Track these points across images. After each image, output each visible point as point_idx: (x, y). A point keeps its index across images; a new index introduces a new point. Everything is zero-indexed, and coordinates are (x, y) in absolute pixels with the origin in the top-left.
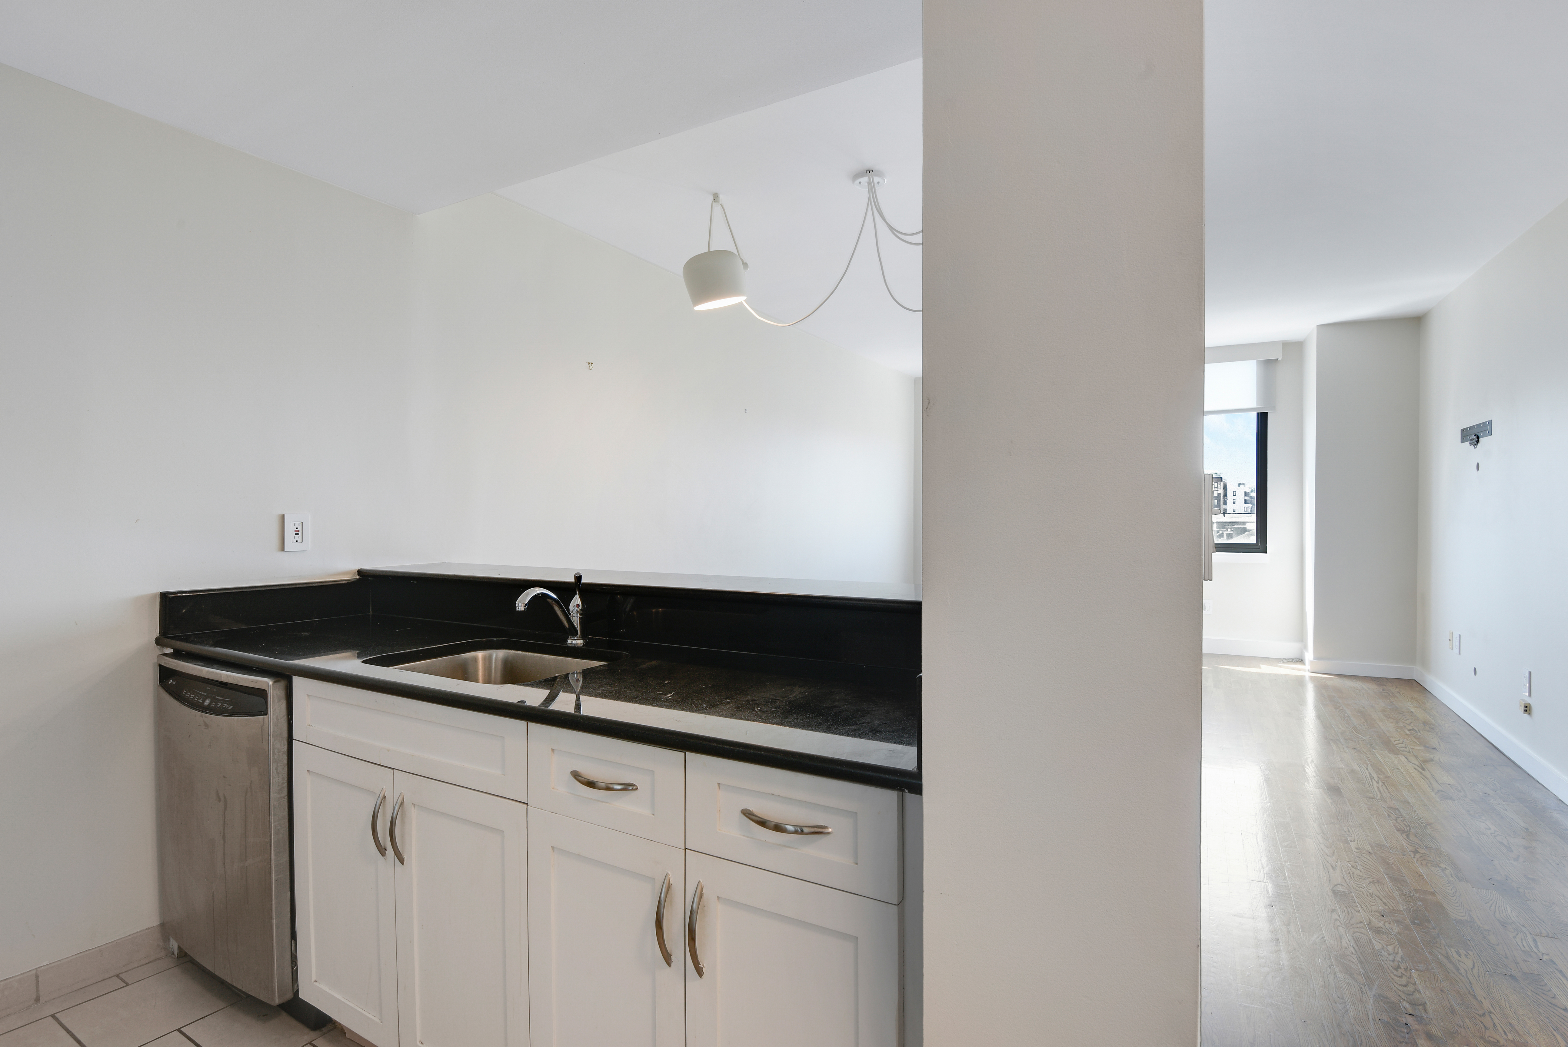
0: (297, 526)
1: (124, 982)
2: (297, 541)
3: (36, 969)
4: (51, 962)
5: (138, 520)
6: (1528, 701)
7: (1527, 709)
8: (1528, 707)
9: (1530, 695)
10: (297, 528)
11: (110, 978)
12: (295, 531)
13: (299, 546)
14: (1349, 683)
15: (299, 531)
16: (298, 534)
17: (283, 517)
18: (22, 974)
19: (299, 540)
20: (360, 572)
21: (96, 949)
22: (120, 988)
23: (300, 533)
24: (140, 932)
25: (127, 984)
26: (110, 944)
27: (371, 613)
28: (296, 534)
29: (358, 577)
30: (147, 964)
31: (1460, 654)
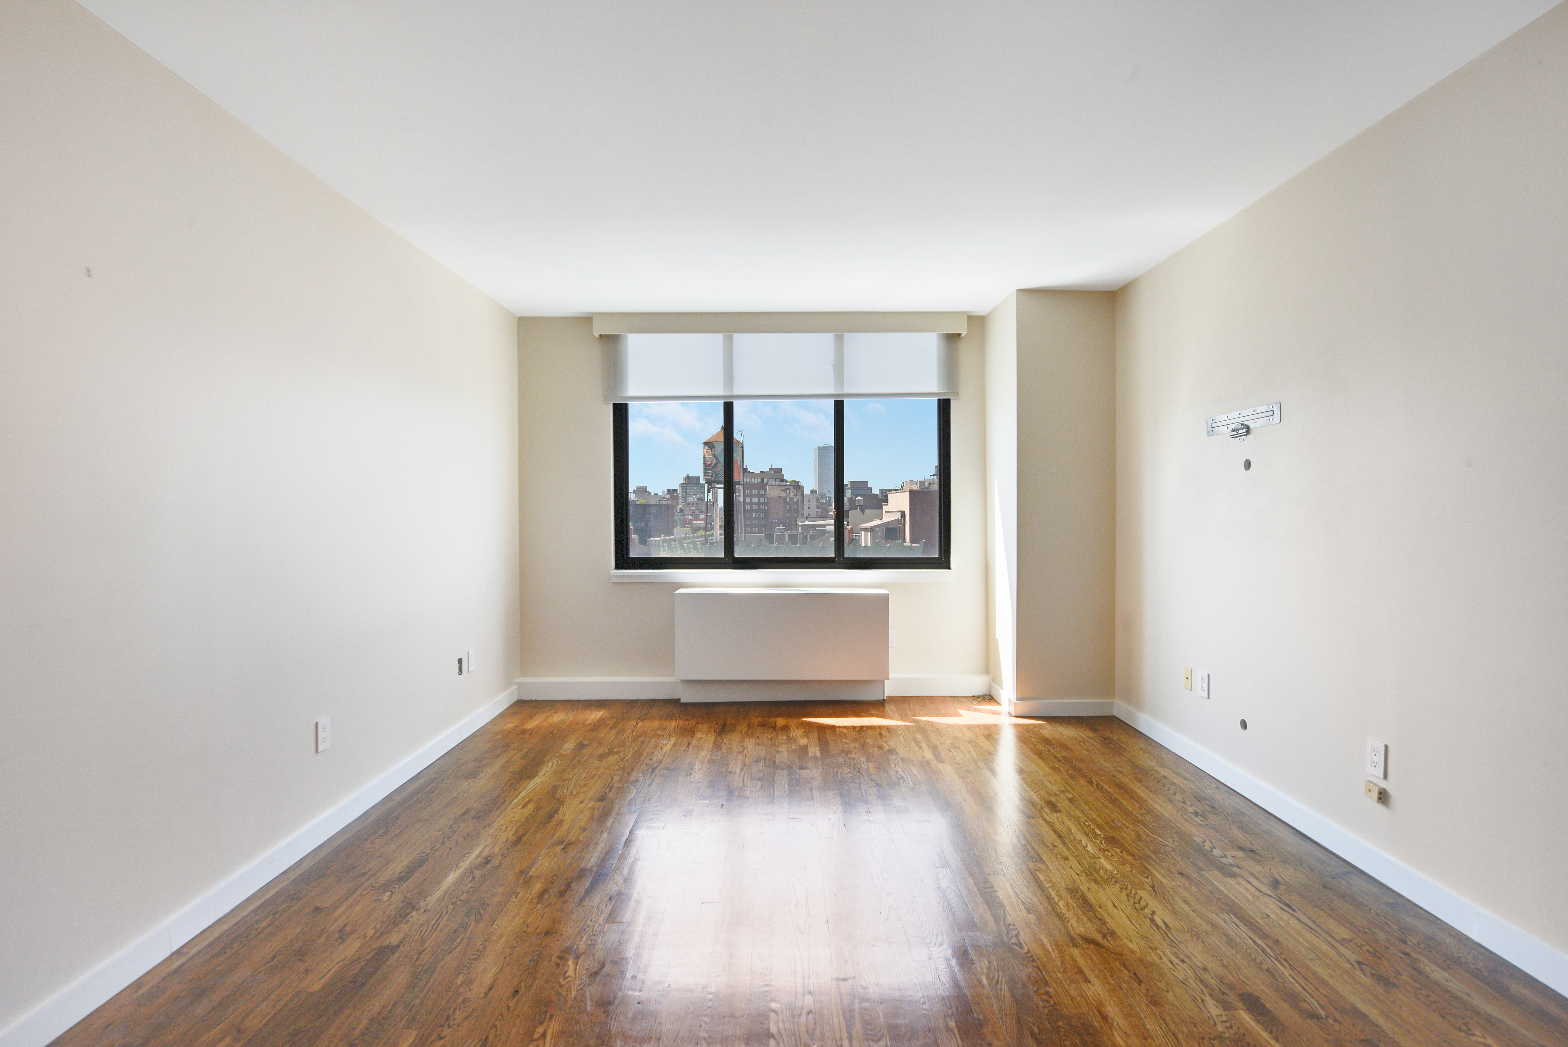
6: (1383, 784)
7: (1383, 797)
8: (1383, 794)
9: (1385, 777)
14: (1067, 733)
31: (1209, 698)
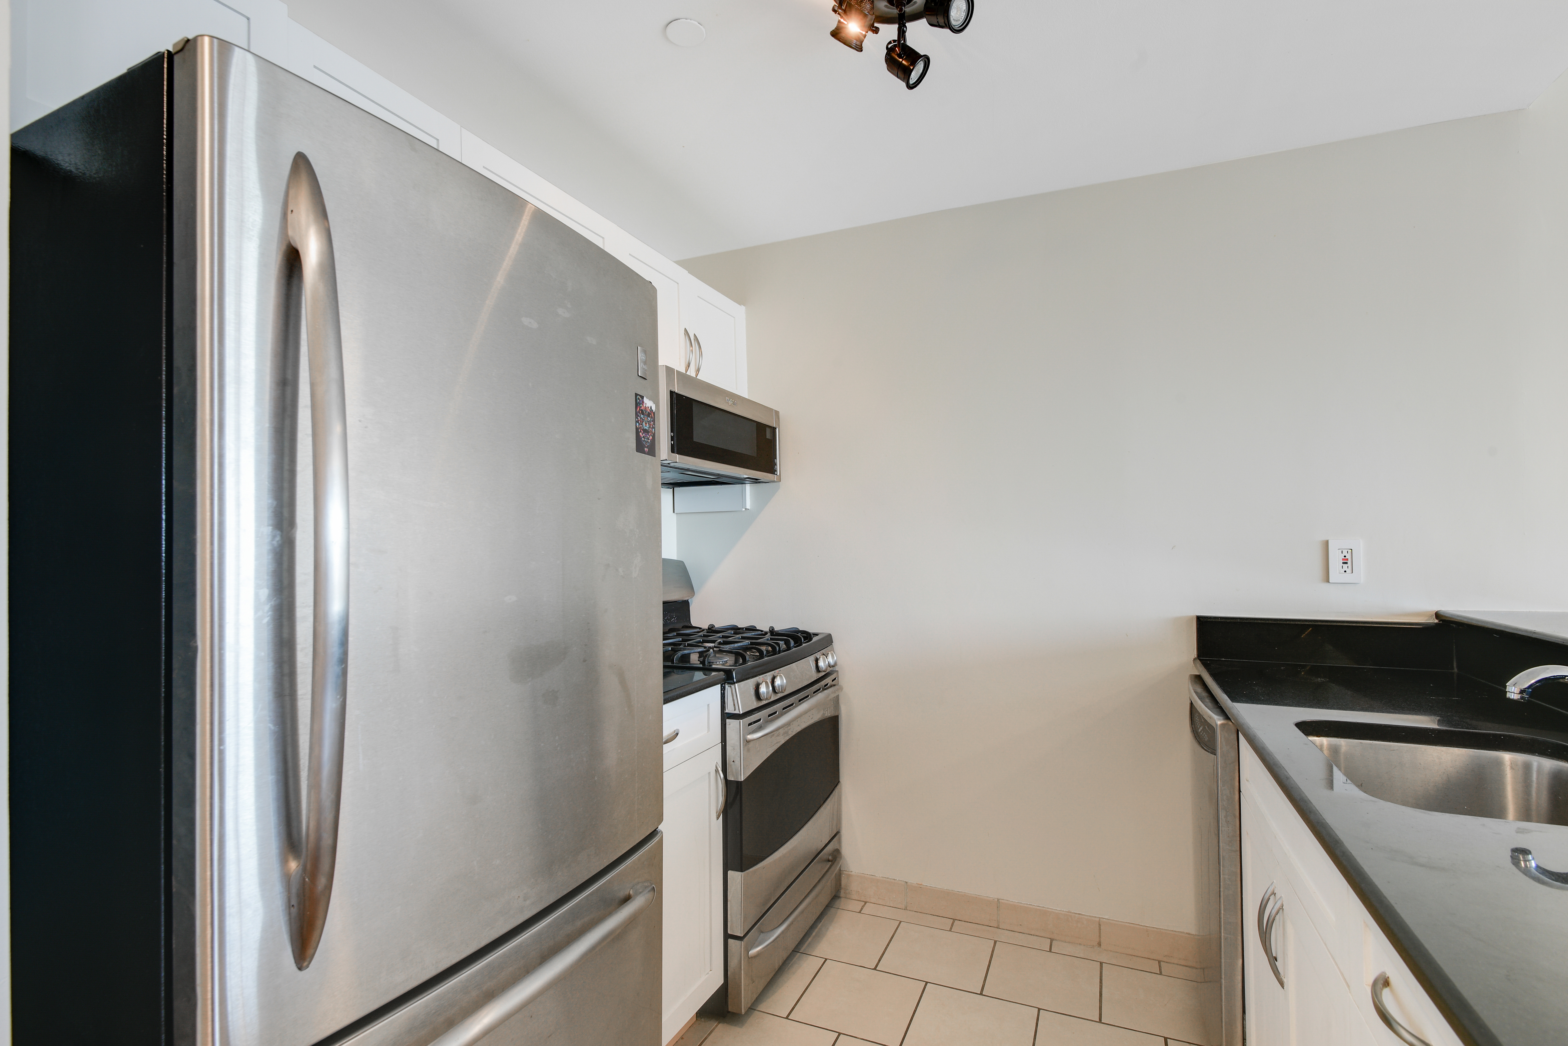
0: (1345, 553)
1: (1160, 970)
2: (1345, 571)
3: (1100, 918)
4: (1111, 919)
5: (1174, 546)
10: (1345, 556)
11: (1153, 959)
12: (1343, 559)
13: (1347, 578)
15: (1347, 560)
16: (1346, 563)
17: (1326, 544)
18: (1090, 916)
19: (1349, 571)
20: (1437, 615)
21: (1143, 927)
22: (1155, 973)
23: (1349, 562)
24: (1181, 932)
25: (1161, 974)
26: (1155, 929)
27: (1456, 670)
28: (1343, 563)
29: (1436, 621)
30: (1185, 966)
